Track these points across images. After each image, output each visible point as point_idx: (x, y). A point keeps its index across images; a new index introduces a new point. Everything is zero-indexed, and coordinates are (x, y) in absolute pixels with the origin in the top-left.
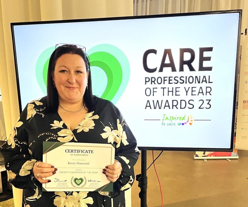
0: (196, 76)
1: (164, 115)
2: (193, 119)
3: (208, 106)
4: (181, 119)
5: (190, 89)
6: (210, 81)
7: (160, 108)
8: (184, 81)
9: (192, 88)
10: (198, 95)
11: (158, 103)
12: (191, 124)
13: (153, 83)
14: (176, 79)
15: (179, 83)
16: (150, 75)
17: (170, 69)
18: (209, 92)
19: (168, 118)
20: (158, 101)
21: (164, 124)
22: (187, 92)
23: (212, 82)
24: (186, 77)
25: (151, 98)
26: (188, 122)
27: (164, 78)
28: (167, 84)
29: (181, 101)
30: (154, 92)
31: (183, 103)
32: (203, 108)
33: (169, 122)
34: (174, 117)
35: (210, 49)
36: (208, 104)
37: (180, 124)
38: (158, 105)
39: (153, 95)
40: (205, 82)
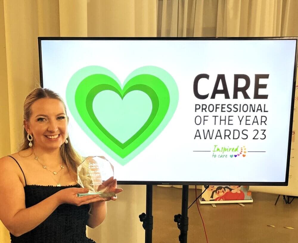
0: (251, 104)
1: (215, 146)
2: (247, 151)
3: (263, 137)
4: (234, 150)
5: (245, 118)
6: (266, 110)
7: (210, 139)
8: (237, 109)
9: (247, 116)
10: (253, 124)
11: (208, 132)
12: (244, 156)
13: (204, 110)
14: (229, 106)
15: (232, 111)
16: (201, 102)
17: (223, 95)
18: (264, 122)
19: (219, 149)
20: (208, 131)
21: (215, 156)
22: (241, 121)
23: (267, 111)
24: (240, 105)
25: (201, 128)
26: (241, 153)
27: (217, 105)
28: (219, 112)
29: (234, 130)
30: (204, 120)
31: (236, 132)
32: (258, 139)
33: (221, 153)
34: (227, 148)
35: (266, 76)
36: (263, 134)
37: (233, 155)
38: (208, 135)
39: (204, 124)
40: (260, 111)
